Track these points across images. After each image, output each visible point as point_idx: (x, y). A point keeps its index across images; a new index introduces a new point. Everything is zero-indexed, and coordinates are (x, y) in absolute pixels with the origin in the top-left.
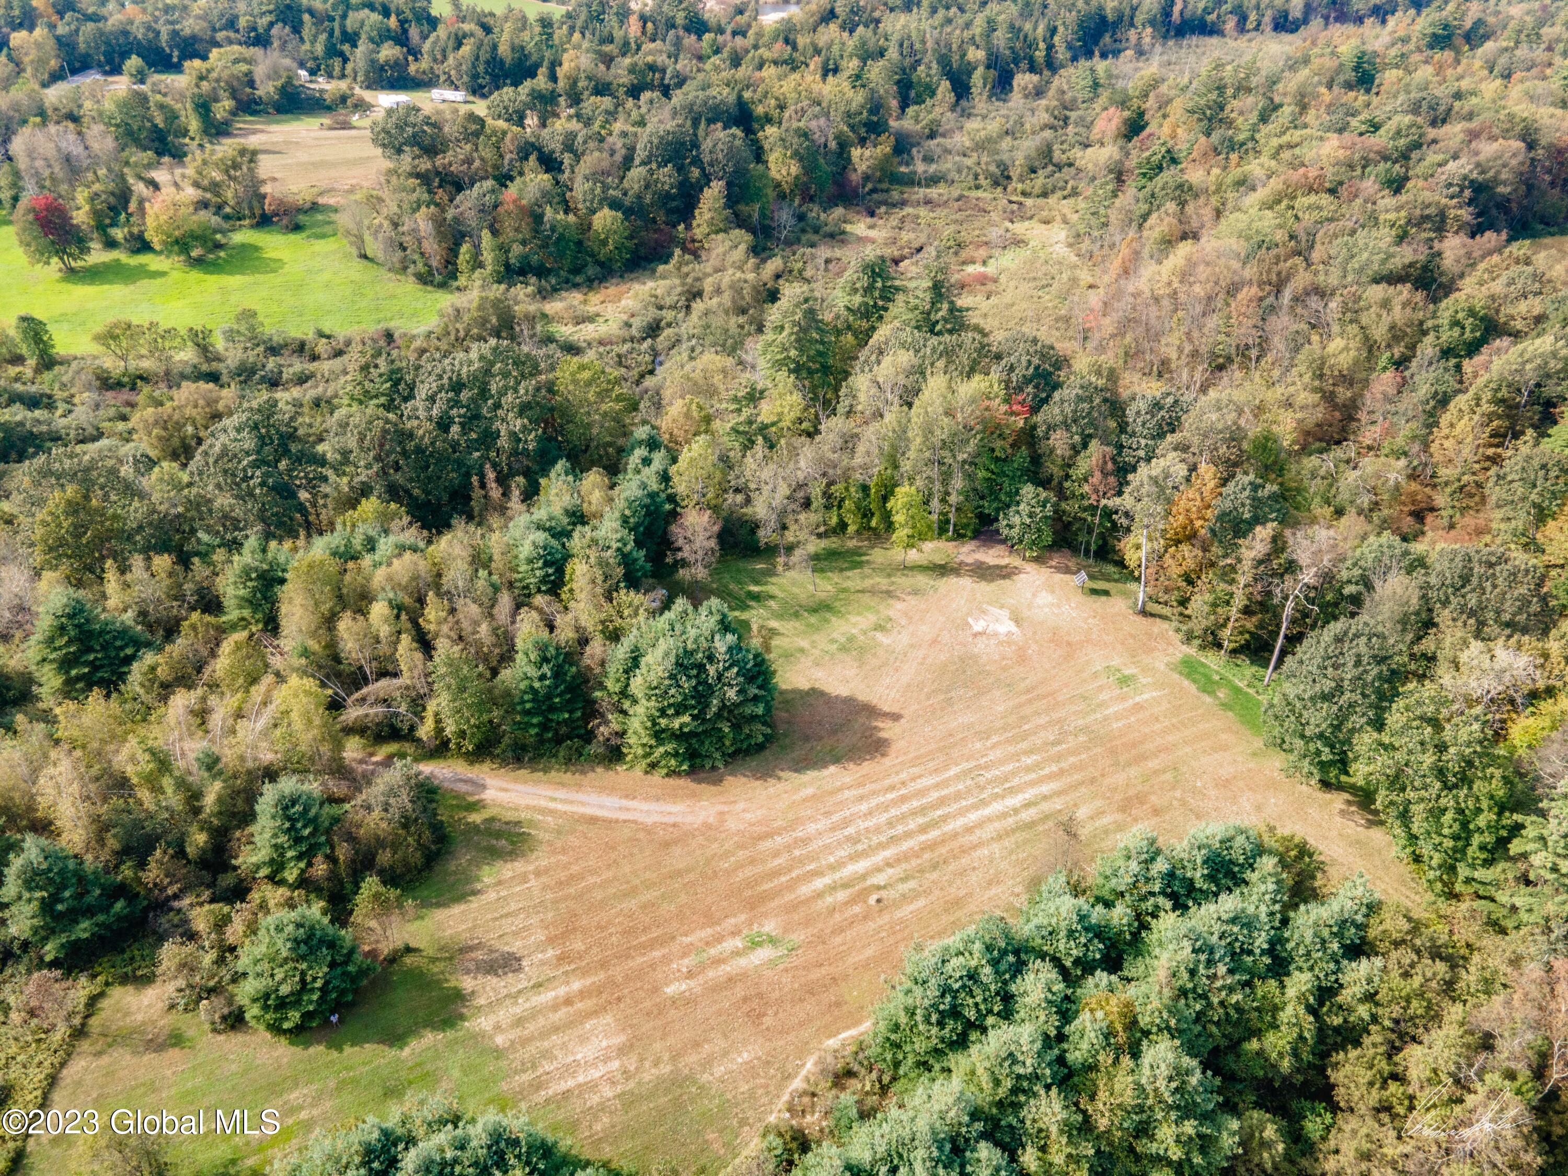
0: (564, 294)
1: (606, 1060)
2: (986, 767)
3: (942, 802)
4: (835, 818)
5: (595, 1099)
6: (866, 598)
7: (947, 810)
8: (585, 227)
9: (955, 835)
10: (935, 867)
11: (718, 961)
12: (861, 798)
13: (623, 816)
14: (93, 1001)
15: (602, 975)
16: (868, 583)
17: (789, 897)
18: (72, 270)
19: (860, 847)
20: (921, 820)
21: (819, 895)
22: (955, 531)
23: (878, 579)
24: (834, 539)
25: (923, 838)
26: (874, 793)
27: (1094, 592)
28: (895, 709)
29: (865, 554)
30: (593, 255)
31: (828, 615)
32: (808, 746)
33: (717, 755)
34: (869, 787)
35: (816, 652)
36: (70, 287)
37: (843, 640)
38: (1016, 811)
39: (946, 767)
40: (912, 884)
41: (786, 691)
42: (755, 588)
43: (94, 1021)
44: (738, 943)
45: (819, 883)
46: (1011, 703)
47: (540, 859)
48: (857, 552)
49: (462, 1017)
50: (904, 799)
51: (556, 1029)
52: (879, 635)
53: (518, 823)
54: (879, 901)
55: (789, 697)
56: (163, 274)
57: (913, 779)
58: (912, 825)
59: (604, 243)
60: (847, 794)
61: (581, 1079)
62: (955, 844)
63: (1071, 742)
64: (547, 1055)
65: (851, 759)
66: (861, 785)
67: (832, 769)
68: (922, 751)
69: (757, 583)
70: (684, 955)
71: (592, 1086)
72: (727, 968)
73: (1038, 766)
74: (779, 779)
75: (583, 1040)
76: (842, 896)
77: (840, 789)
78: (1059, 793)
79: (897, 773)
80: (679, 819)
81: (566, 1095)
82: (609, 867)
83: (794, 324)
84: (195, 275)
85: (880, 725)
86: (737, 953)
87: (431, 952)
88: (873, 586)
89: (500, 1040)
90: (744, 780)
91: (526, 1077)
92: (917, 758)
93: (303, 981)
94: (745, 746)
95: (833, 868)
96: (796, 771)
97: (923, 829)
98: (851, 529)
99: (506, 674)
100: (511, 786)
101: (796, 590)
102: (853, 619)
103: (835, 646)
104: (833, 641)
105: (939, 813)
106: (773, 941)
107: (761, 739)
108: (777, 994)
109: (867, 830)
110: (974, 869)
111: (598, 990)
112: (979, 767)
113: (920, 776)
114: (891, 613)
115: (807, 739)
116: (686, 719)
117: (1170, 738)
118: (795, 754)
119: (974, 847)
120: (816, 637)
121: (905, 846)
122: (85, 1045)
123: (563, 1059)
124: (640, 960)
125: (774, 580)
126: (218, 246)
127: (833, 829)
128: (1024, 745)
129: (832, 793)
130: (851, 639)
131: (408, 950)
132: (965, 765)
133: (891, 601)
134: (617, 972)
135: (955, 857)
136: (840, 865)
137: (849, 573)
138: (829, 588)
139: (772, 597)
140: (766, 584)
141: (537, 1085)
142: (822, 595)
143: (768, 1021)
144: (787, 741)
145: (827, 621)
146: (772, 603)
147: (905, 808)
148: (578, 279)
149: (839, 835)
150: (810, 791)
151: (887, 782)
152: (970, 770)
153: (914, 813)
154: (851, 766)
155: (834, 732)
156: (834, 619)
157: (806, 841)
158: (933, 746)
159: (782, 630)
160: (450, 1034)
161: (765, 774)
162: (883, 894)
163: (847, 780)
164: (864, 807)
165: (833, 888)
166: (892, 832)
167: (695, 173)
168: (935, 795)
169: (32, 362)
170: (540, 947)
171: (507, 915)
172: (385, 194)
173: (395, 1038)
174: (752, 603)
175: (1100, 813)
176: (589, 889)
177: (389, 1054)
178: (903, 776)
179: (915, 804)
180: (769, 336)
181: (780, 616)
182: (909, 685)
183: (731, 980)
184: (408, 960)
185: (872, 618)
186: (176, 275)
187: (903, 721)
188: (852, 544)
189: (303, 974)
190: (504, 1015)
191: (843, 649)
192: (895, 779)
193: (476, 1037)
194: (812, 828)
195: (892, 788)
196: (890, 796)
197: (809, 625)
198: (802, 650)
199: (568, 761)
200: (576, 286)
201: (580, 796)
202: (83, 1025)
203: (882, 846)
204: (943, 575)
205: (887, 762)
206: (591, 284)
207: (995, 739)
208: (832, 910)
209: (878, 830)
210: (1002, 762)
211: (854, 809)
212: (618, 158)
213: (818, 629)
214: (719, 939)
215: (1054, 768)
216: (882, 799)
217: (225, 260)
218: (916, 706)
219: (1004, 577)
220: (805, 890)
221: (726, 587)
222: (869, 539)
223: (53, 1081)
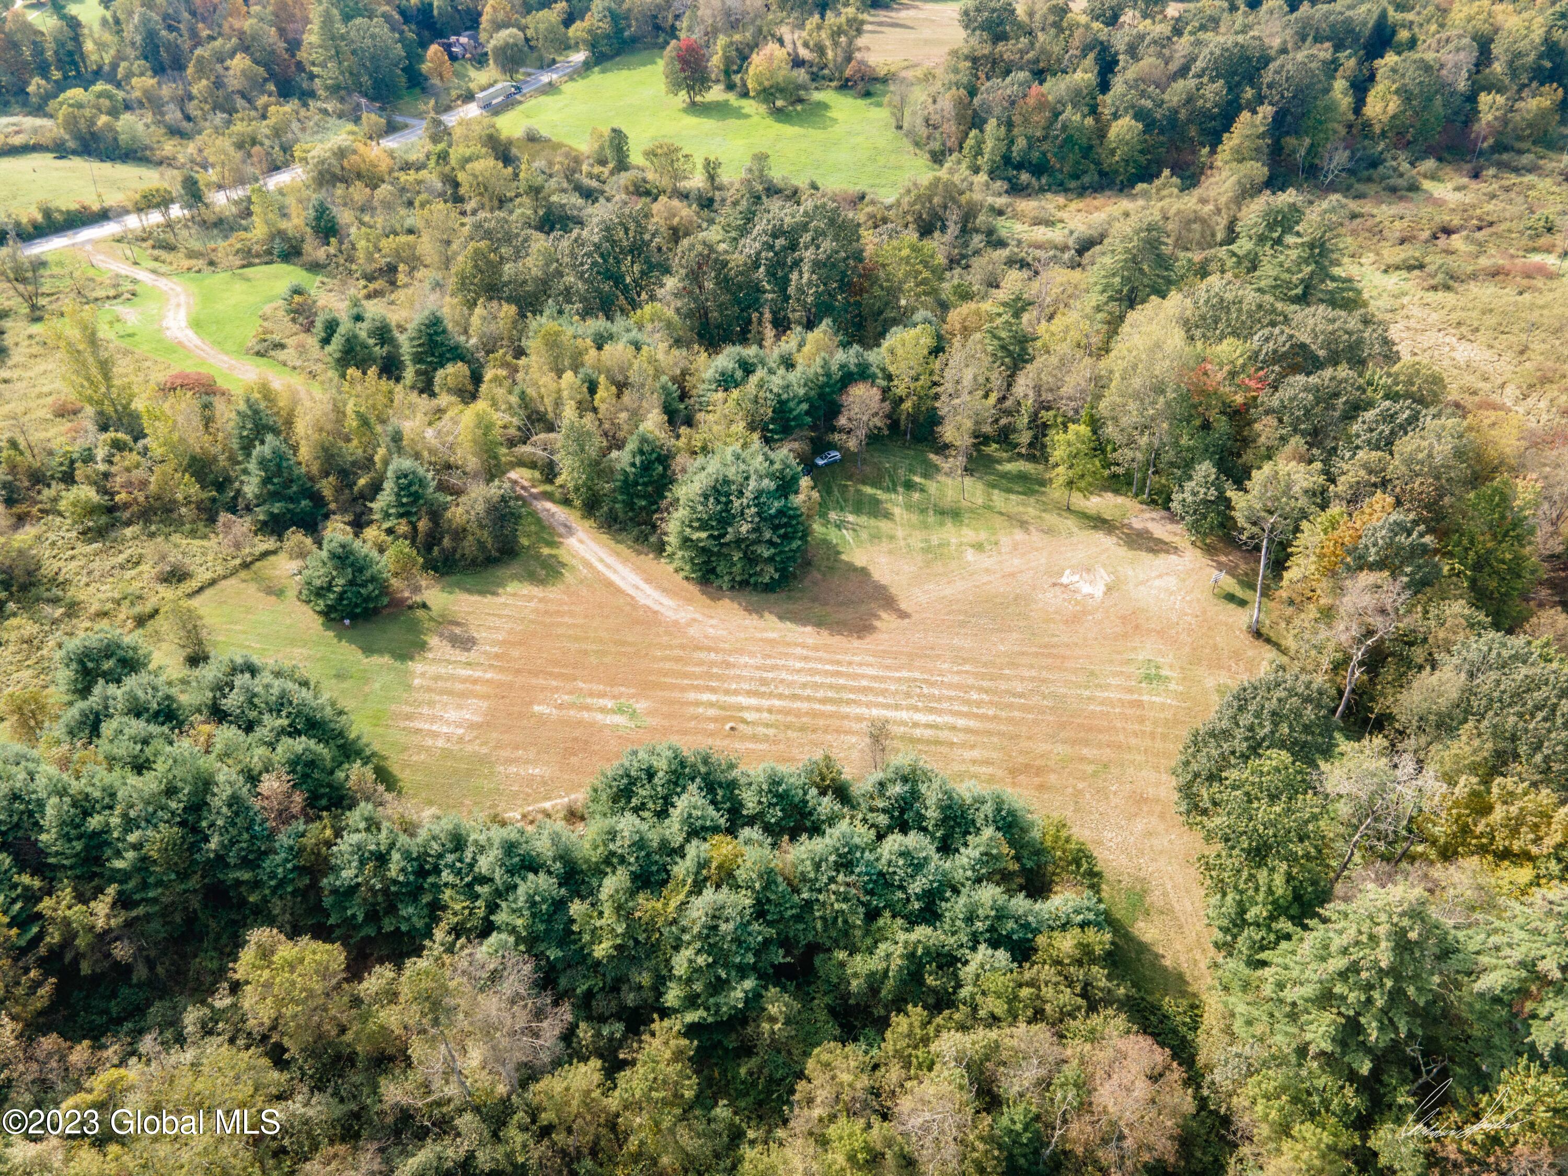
0: (1049, 195)
1: (459, 726)
2: (933, 684)
3: (865, 690)
4: (768, 662)
5: (430, 742)
6: (999, 520)
7: (861, 697)
8: (1101, 133)
9: (846, 717)
10: (802, 729)
11: (588, 708)
12: (805, 658)
13: (631, 591)
14: (265, 554)
15: (510, 678)
16: (1018, 509)
17: (677, 695)
18: (693, 104)
19: (763, 689)
20: (830, 694)
21: (697, 704)
22: (1150, 495)
23: (1030, 510)
25: (817, 706)
26: (820, 660)
27: (1231, 598)
28: (909, 610)
30: (1098, 163)
31: (949, 521)
32: (810, 605)
33: (726, 579)
34: (820, 654)
35: (902, 543)
36: (684, 115)
37: (935, 543)
38: (916, 725)
39: (899, 668)
40: (771, 732)
43: (258, 564)
44: (610, 704)
45: (706, 697)
46: (1016, 648)
47: (553, 593)
49: (412, 658)
50: (838, 674)
51: (450, 693)
52: (970, 552)
53: (564, 565)
54: (732, 729)
55: (837, 565)
56: (747, 116)
57: (861, 664)
58: (820, 694)
59: (1113, 152)
60: (799, 651)
61: (434, 728)
62: (836, 723)
63: (1034, 701)
64: (431, 704)
65: (830, 629)
66: (816, 648)
67: (809, 629)
68: (894, 649)
70: (571, 693)
71: (435, 735)
72: (585, 715)
73: (979, 704)
74: (761, 617)
75: (460, 707)
76: (711, 712)
77: (797, 645)
78: (967, 730)
79: (854, 654)
80: (662, 610)
81: (418, 731)
82: (586, 617)
83: (1128, 251)
84: (769, 121)
85: (884, 616)
86: (603, 710)
87: (434, 614)
88: (1018, 513)
89: (417, 682)
90: (736, 606)
91: (407, 709)
92: (884, 651)
93: (330, 583)
94: (752, 580)
95: (727, 692)
96: (781, 618)
97: (824, 701)
99: (614, 454)
100: (588, 541)
102: (966, 531)
103: (923, 545)
104: (927, 541)
105: (852, 696)
106: (633, 715)
107: (768, 581)
108: (596, 748)
109: (782, 681)
111: (500, 685)
112: (926, 681)
113: (869, 665)
114: (1004, 539)
115: (815, 600)
116: (704, 535)
117: (1133, 741)
118: (791, 607)
120: (916, 533)
121: (797, 705)
122: (243, 574)
123: (438, 711)
124: (541, 681)
126: (801, 101)
127: (758, 668)
128: (985, 684)
129: (789, 644)
130: (943, 545)
131: (424, 606)
132: (917, 675)
133: (1016, 530)
134: (520, 680)
136: (736, 692)
137: (1013, 496)
138: (980, 501)
139: (923, 490)
141: (409, 717)
142: (966, 505)
143: (574, 760)
144: (799, 595)
145: (942, 524)
146: (917, 495)
147: (830, 680)
148: (1073, 184)
149: (758, 674)
150: (773, 635)
151: (839, 657)
152: (915, 680)
153: (831, 687)
154: (826, 633)
155: (841, 604)
156: (949, 525)
157: (728, 665)
158: (908, 649)
159: (897, 516)
160: (398, 664)
161: (752, 609)
162: (741, 727)
163: (810, 641)
164: (798, 665)
165: (711, 705)
166: (799, 691)
167: (1249, 93)
168: (864, 683)
169: (611, 165)
170: (494, 643)
171: (499, 616)
172: (939, 72)
173: (368, 650)
174: (901, 489)
175: (987, 762)
176: (560, 624)
177: (360, 655)
178: (857, 659)
179: (841, 681)
181: (909, 507)
182: (944, 598)
183: (580, 723)
184: (420, 613)
185: (982, 537)
186: (756, 119)
187: (905, 621)
189: (333, 578)
190: (432, 670)
191: (926, 550)
192: (847, 658)
193: (407, 672)
194: (745, 659)
195: (838, 663)
196: (828, 667)
197: (923, 522)
198: (892, 538)
199: (637, 540)
200: (1066, 190)
201: (620, 567)
202: (252, 563)
203: (781, 696)
204: (1095, 527)
205: (856, 643)
206: (1082, 192)
207: (967, 667)
208: (696, 718)
209: (791, 684)
210: (950, 686)
211: (790, 663)
212: (1174, 67)
213: (926, 527)
214: (602, 695)
215: (991, 713)
216: (820, 666)
217: (798, 113)
218: (930, 615)
219: (1151, 550)
220: (692, 696)
221: (896, 469)
223: (213, 583)
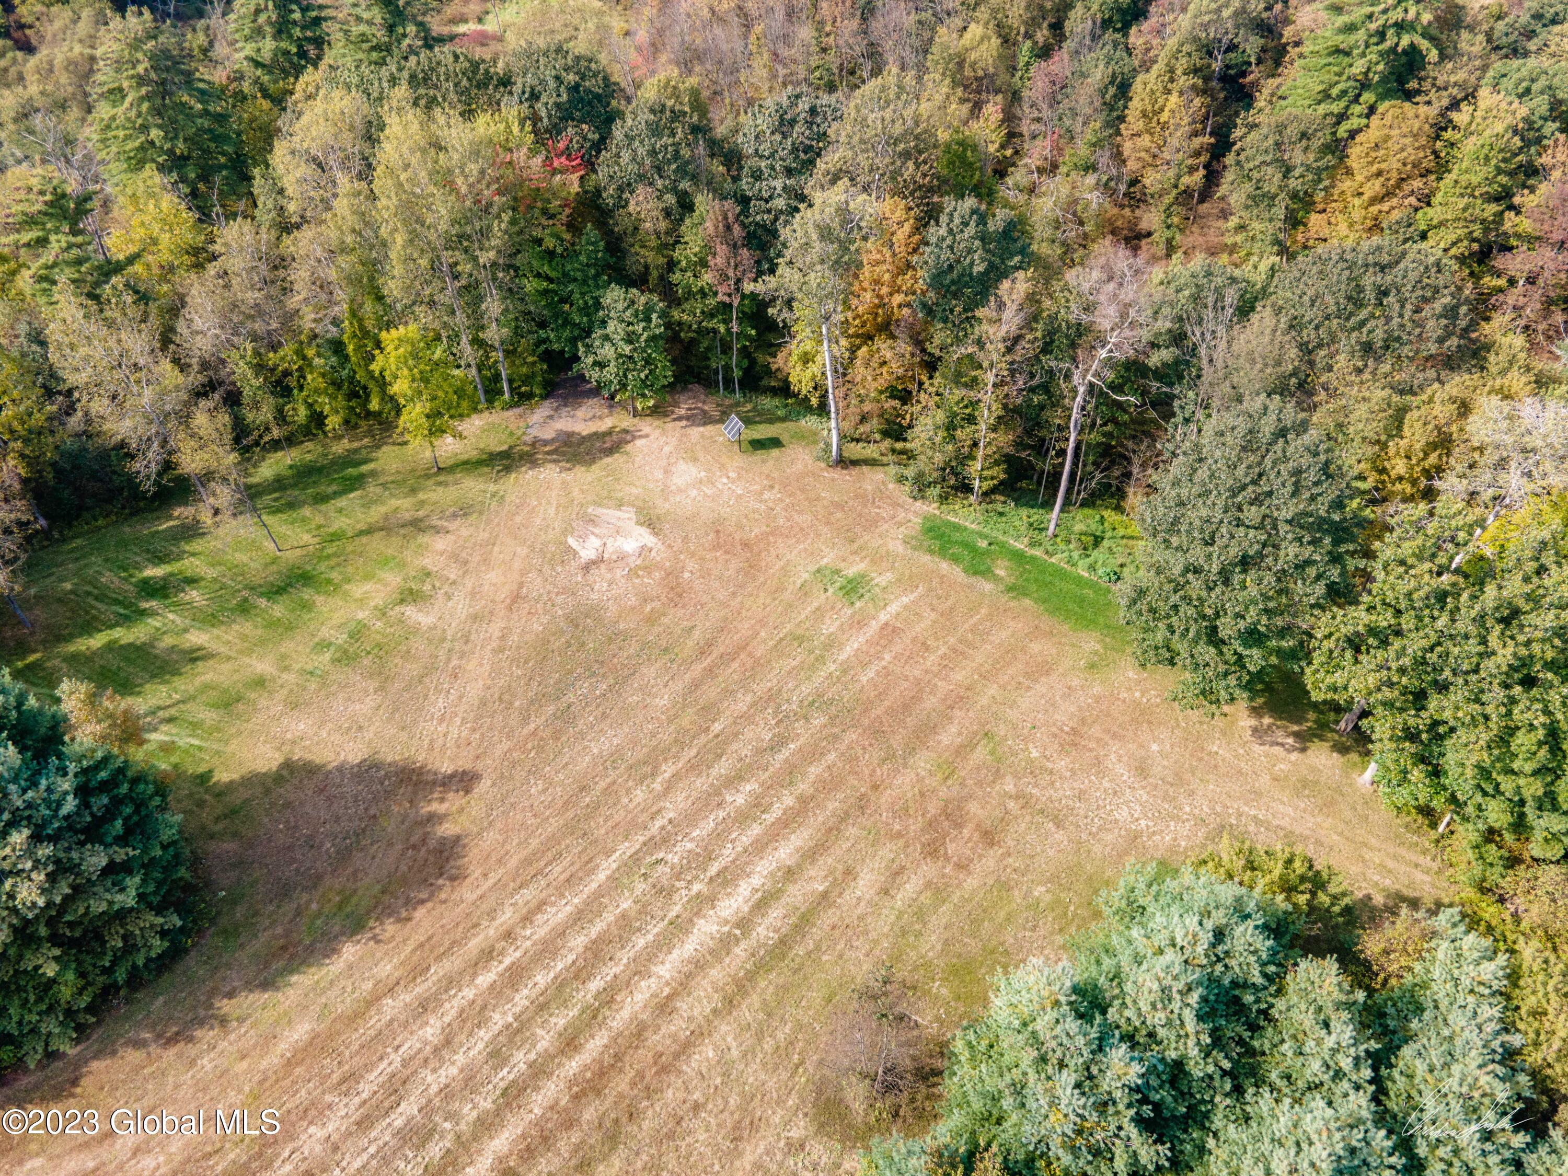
2: (665, 840)
4: (366, 1089)
6: (376, 543)
7: (611, 970)
9: (639, 1032)
10: (612, 1138)
12: (425, 1007)
16: (376, 513)
20: (560, 1020)
22: (512, 390)
23: (395, 503)
24: (309, 445)
25: (572, 1066)
26: (451, 982)
27: (758, 445)
28: (464, 763)
29: (366, 461)
31: (307, 594)
32: (289, 908)
33: (51, 1026)
34: (437, 971)
35: (291, 678)
37: (342, 638)
38: (744, 924)
39: (589, 866)
41: (230, 787)
42: (154, 572)
46: (678, 686)
48: (351, 460)
50: (516, 974)
52: (410, 611)
55: (236, 799)
57: (527, 919)
58: (545, 1040)
60: (391, 1007)
62: (644, 1056)
63: (803, 735)
65: (388, 912)
66: (417, 971)
67: (350, 951)
68: (534, 843)
69: (159, 559)
73: (758, 804)
74: (223, 1021)
77: (373, 1001)
78: (811, 855)
79: (491, 914)
83: (141, 81)
85: (435, 807)
88: (386, 517)
90: (133, 1056)
92: (528, 862)
94: (121, 976)
96: (266, 985)
97: (569, 1045)
98: (333, 421)
101: (241, 557)
102: (358, 590)
103: (328, 656)
104: (324, 645)
105: (595, 985)
107: (158, 945)
109: (447, 1093)
110: (697, 1107)
112: (652, 844)
113: (540, 906)
114: (427, 562)
115: (284, 892)
117: (958, 676)
118: (257, 945)
119: (685, 1048)
120: (288, 646)
121: (537, 1104)
125: (196, 545)
127: (364, 1123)
128: (722, 768)
129: (356, 1017)
130: (357, 633)
132: (626, 849)
133: (423, 539)
135: (649, 1093)
137: (342, 502)
138: (307, 538)
139: (192, 581)
140: (179, 558)
142: (291, 556)
144: (240, 912)
145: (306, 606)
146: (194, 595)
147: (522, 999)
150: (301, 1031)
151: (475, 944)
152: (636, 858)
153: (542, 1006)
154: (390, 928)
155: (344, 855)
156: (319, 599)
158: (554, 824)
159: (213, 646)
163: (386, 969)
164: (431, 1031)
166: (505, 1075)
168: (578, 942)
174: (153, 604)
175: (897, 873)
178: (507, 916)
179: (542, 979)
180: (104, 110)
181: (210, 619)
182: (483, 703)
185: (393, 579)
187: (483, 787)
188: (340, 447)
191: (345, 658)
192: (490, 931)
195: (488, 955)
196: (485, 979)
197: (272, 624)
198: (260, 683)
203: (486, 1125)
204: (507, 469)
205: (467, 893)
207: (668, 770)
209: (471, 1083)
210: (691, 818)
211: (411, 1045)
213: (290, 628)
215: (789, 801)
216: (469, 993)
218: (506, 745)
219: (610, 451)
221: (94, 583)
222: (370, 433)
